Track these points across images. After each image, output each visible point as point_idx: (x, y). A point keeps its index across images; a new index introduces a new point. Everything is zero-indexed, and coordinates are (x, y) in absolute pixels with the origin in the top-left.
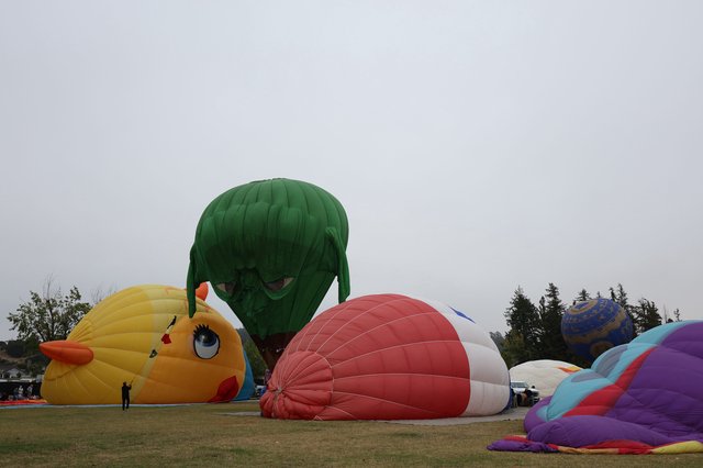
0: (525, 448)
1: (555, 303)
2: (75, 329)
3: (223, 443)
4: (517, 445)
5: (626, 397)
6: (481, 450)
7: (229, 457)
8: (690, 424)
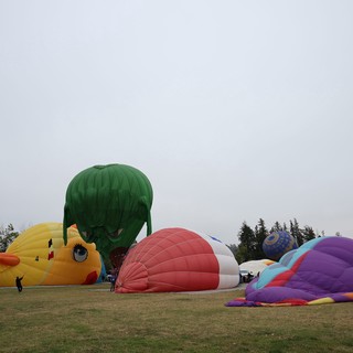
0: (244, 304)
1: (263, 229)
2: (10, 246)
3: (86, 306)
4: (240, 303)
5: (295, 276)
6: (222, 306)
7: (88, 314)
8: (327, 289)
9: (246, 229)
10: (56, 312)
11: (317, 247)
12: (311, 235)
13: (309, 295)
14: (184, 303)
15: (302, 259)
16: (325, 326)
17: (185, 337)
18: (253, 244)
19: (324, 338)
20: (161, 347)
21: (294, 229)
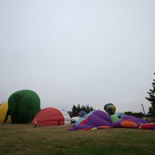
0: (73, 130)
1: (79, 107)
5: (87, 121)
6: (66, 130)
7: (23, 133)
8: (96, 125)
9: (74, 107)
10: (11, 132)
11: (94, 113)
12: (92, 109)
13: (91, 127)
14: (55, 129)
15: (90, 116)
16: (95, 136)
17: (54, 141)
18: (76, 111)
19: (95, 140)
20: (47, 144)
21: (88, 107)
